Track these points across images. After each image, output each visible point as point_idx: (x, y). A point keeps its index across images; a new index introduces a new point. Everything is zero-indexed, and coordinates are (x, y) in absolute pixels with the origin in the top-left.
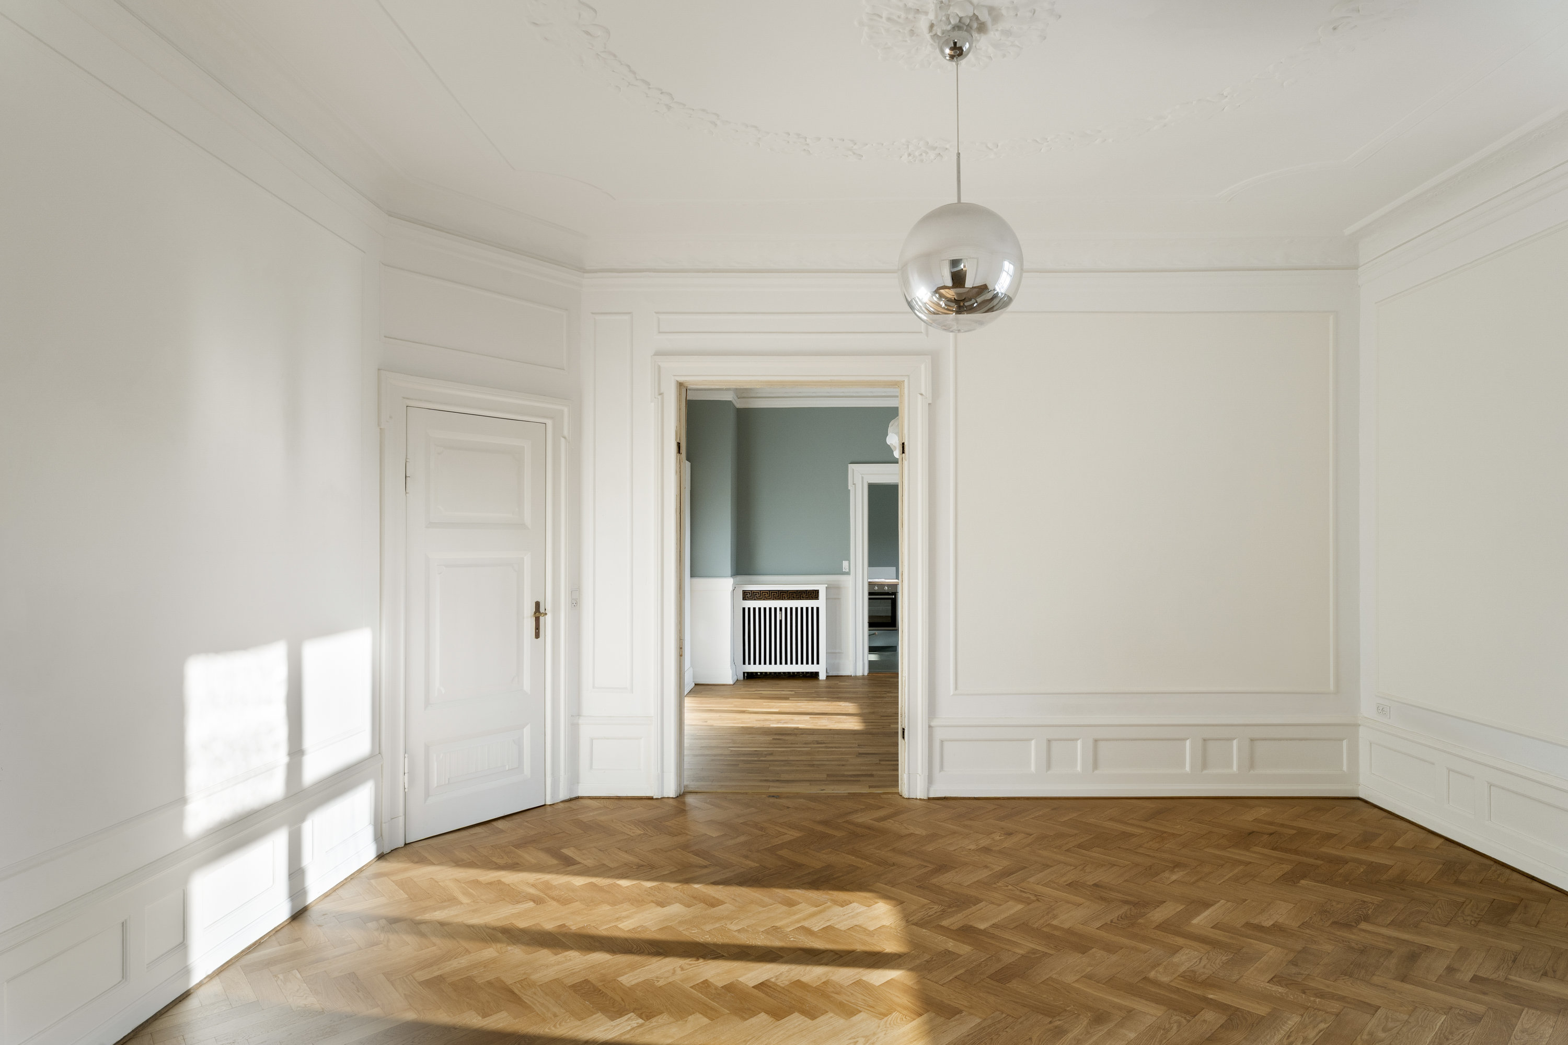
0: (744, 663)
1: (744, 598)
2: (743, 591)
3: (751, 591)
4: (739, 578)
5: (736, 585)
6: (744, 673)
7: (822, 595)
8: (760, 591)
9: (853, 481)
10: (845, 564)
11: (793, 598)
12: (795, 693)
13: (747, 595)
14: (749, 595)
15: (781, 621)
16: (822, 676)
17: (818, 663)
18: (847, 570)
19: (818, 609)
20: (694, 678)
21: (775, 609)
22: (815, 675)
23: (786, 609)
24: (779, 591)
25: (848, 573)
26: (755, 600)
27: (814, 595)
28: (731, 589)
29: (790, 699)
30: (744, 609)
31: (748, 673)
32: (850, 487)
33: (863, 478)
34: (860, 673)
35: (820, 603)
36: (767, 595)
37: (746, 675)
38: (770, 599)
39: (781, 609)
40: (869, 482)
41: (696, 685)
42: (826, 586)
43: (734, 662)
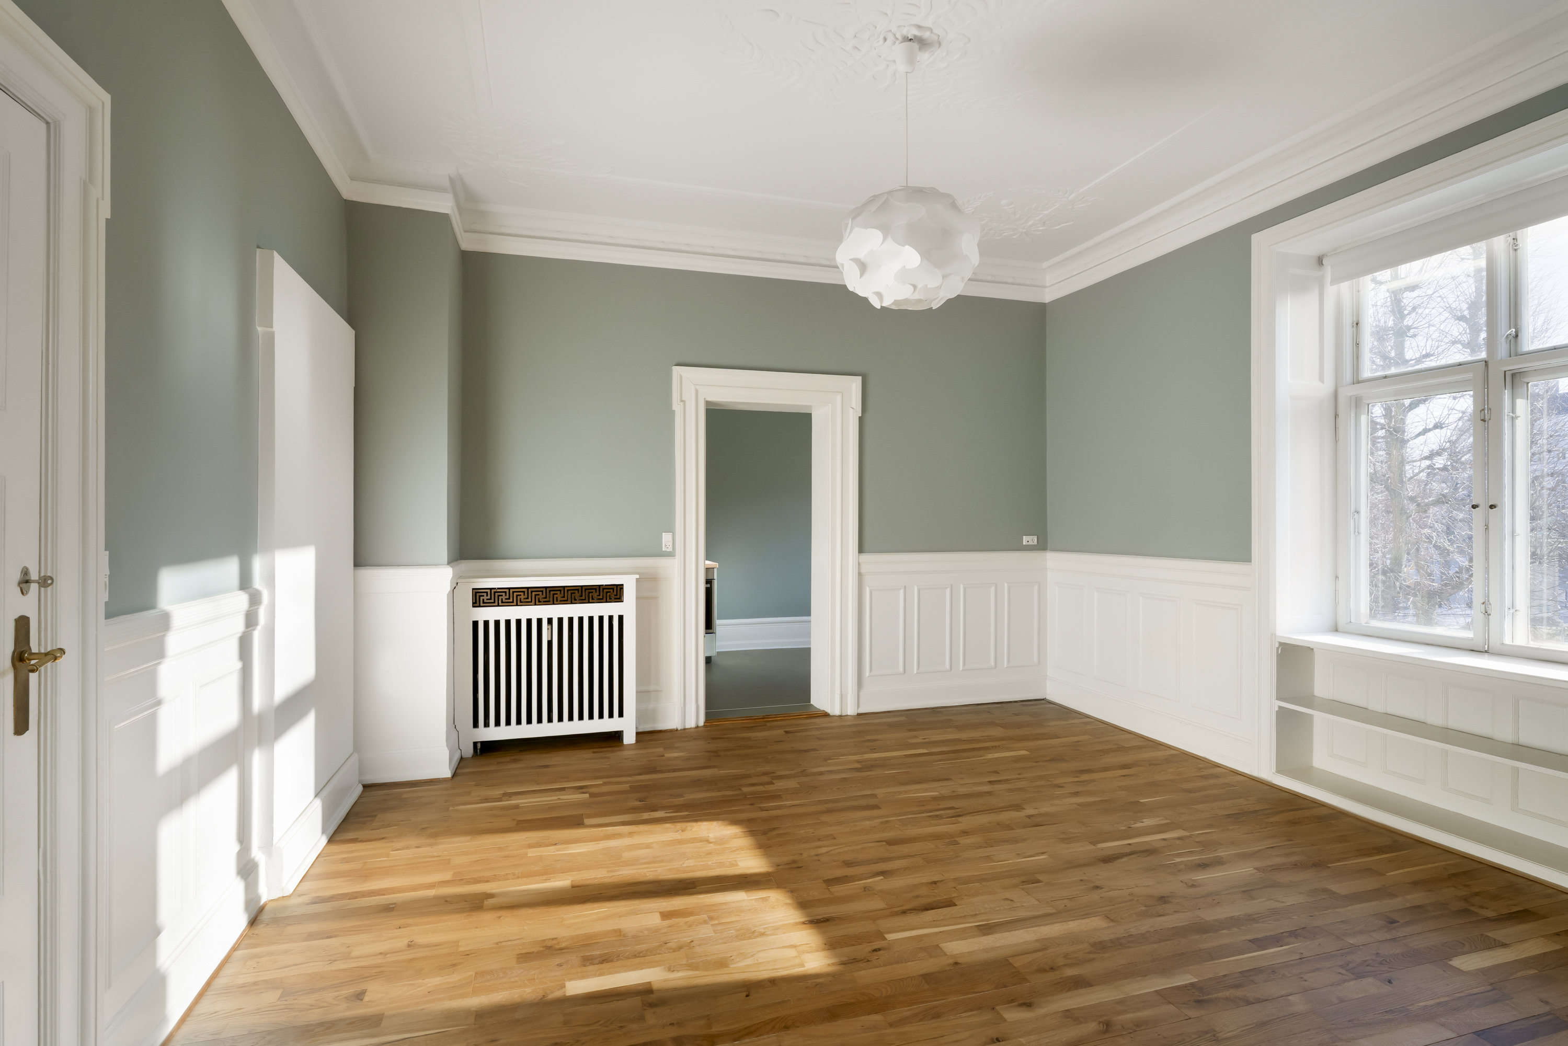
0: (476, 725)
1: (476, 603)
2: (473, 589)
3: (491, 589)
4: (466, 565)
5: (460, 577)
6: (475, 744)
7: (629, 593)
8: (509, 589)
9: (681, 397)
10: (666, 538)
11: (573, 601)
12: (592, 795)
13: (481, 598)
14: (485, 598)
15: (550, 643)
16: (629, 738)
17: (621, 714)
18: (670, 549)
19: (621, 618)
20: (361, 771)
21: (540, 621)
22: (616, 737)
23: (560, 620)
24: (546, 588)
25: (671, 554)
26: (498, 606)
27: (613, 593)
28: (448, 588)
29: (587, 821)
30: (475, 624)
31: (482, 743)
32: (676, 406)
33: (697, 391)
34: (691, 723)
35: (627, 608)
36: (522, 597)
37: (479, 745)
38: (527, 603)
39: (550, 621)
40: (709, 399)
41: (366, 787)
42: (638, 576)
43: (453, 723)
